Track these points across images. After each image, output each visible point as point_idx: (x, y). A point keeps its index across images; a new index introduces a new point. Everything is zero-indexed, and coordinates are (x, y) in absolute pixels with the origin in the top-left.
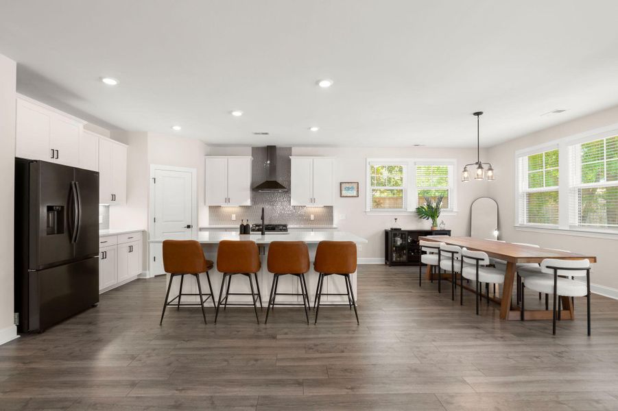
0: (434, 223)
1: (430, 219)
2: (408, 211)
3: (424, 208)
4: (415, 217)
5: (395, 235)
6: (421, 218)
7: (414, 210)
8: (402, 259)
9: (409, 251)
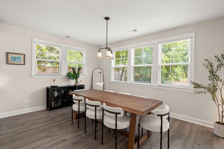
0: (76, 82)
1: (75, 80)
2: (62, 75)
3: (71, 73)
4: (66, 78)
5: (53, 91)
6: (69, 79)
7: (66, 74)
8: (58, 104)
9: (62, 98)
